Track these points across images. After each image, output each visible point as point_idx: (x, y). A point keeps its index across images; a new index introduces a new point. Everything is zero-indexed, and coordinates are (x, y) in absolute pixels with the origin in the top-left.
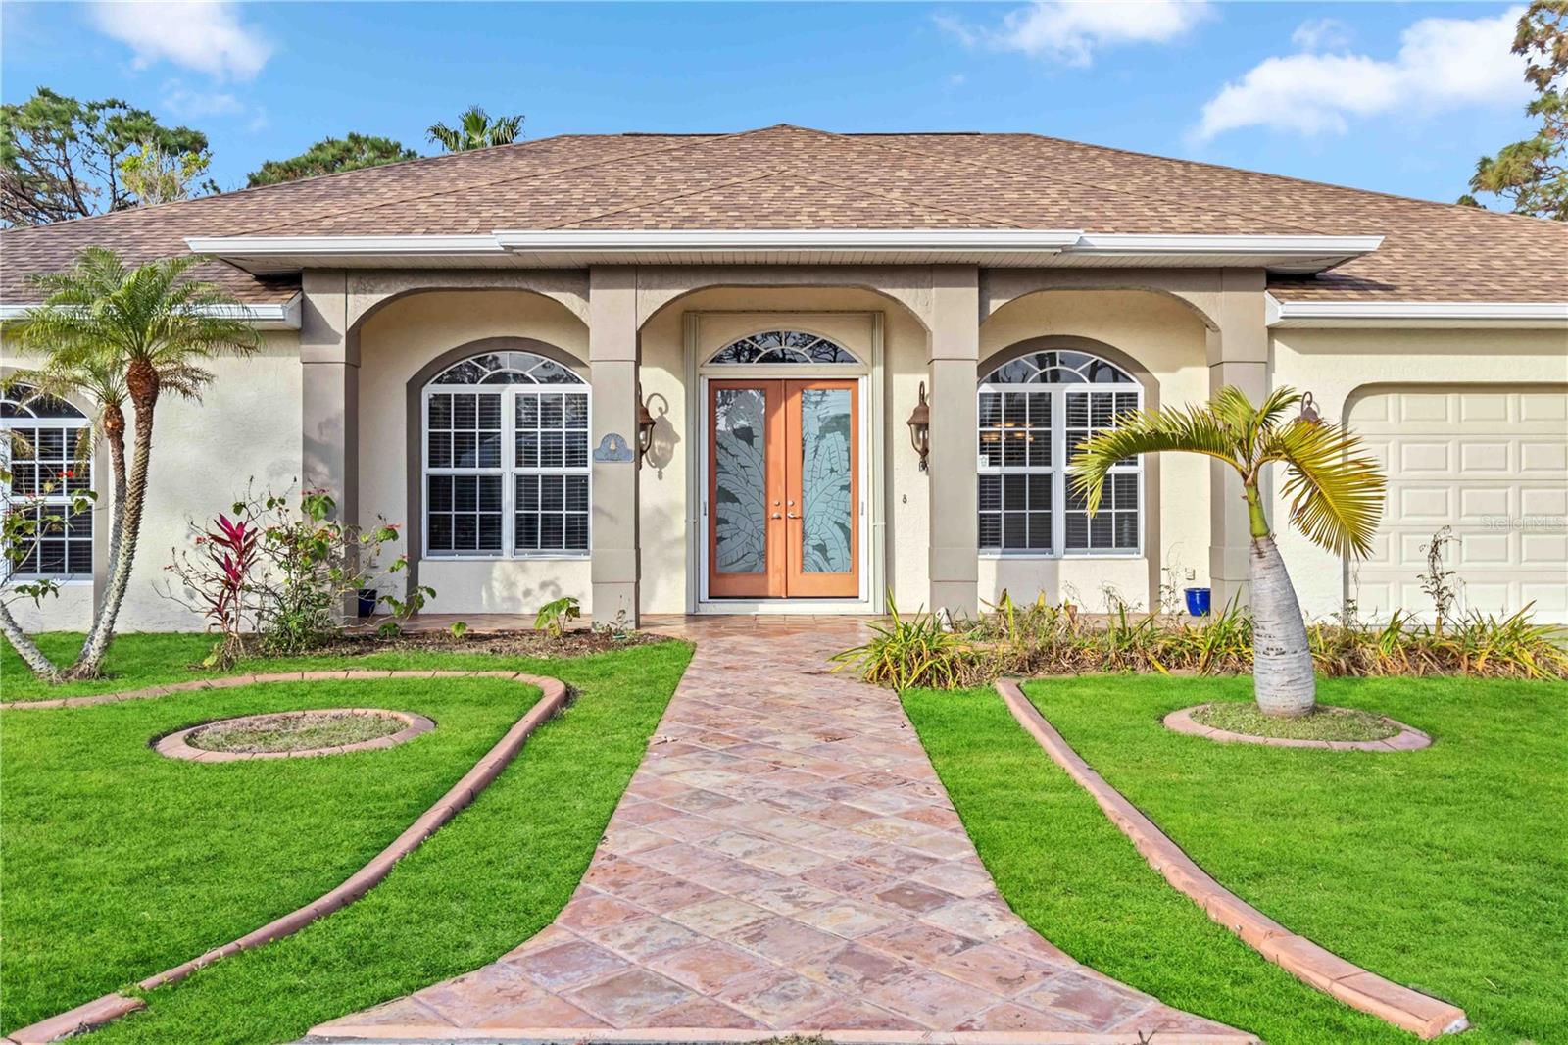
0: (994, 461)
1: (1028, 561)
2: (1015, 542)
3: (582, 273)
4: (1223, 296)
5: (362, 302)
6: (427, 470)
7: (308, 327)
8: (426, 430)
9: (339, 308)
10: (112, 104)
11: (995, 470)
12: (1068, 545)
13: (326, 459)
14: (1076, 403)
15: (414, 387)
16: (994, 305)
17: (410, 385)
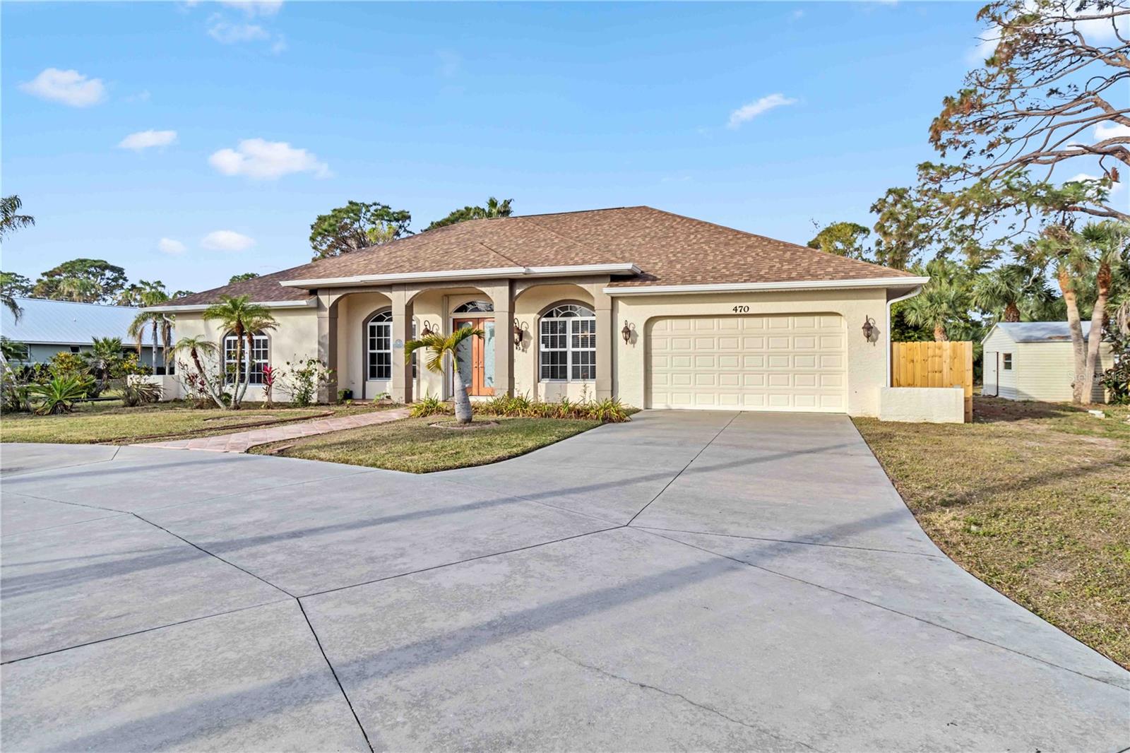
0: (547, 347)
1: (557, 383)
2: (554, 376)
3: (391, 286)
4: (595, 285)
5: (334, 297)
6: (369, 351)
7: (319, 306)
8: (369, 338)
9: (327, 300)
10: (375, 204)
11: (547, 350)
12: (573, 378)
13: (323, 347)
14: (575, 324)
15: (365, 323)
16: (518, 292)
17: (363, 322)
